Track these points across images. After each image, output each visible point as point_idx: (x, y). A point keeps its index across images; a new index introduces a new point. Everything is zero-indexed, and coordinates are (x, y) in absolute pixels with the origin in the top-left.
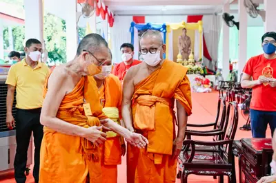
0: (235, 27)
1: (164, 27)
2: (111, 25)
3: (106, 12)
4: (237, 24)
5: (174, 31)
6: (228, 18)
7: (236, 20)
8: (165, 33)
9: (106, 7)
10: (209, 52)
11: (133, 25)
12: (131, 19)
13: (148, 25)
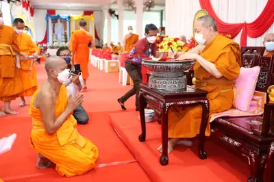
0: (116, 18)
1: (69, 17)
2: (32, 15)
3: (28, 5)
4: (117, 16)
5: (76, 21)
6: (112, 12)
7: (116, 13)
8: (70, 22)
9: (29, 2)
10: (98, 35)
11: (47, 16)
12: (46, 12)
13: (58, 16)
